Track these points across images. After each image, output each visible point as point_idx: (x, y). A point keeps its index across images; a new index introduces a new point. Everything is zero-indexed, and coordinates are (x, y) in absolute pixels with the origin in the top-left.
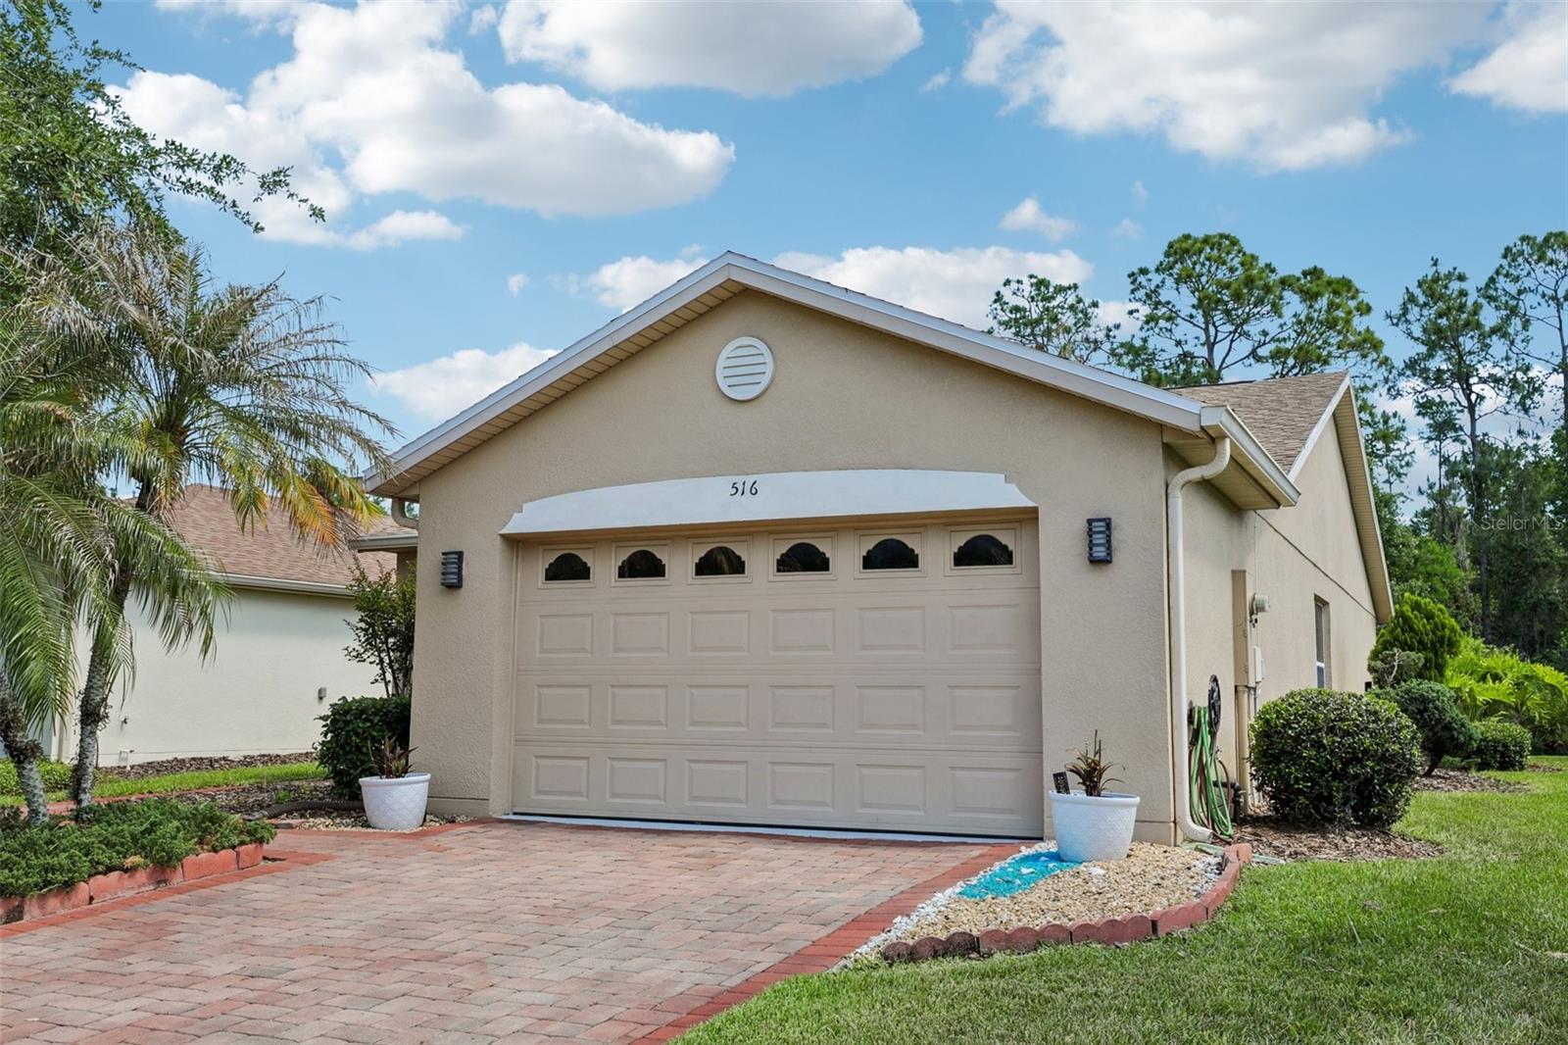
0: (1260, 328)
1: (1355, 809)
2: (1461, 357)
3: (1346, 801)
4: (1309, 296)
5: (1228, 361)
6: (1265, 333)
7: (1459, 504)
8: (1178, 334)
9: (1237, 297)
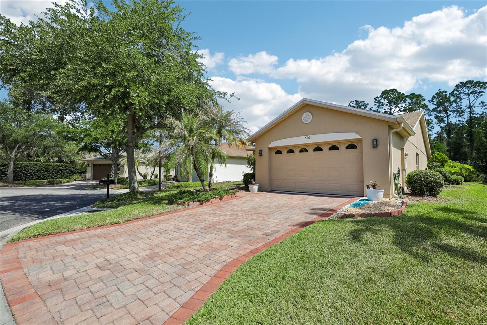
0: (401, 105)
1: (429, 192)
2: (445, 107)
3: (427, 191)
4: (411, 99)
5: (394, 112)
6: (402, 106)
7: (444, 135)
8: (384, 108)
9: (396, 100)
